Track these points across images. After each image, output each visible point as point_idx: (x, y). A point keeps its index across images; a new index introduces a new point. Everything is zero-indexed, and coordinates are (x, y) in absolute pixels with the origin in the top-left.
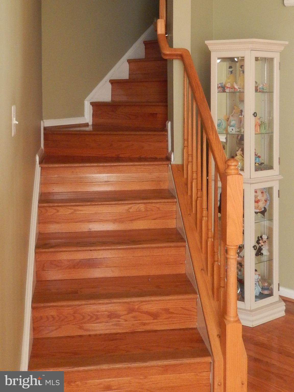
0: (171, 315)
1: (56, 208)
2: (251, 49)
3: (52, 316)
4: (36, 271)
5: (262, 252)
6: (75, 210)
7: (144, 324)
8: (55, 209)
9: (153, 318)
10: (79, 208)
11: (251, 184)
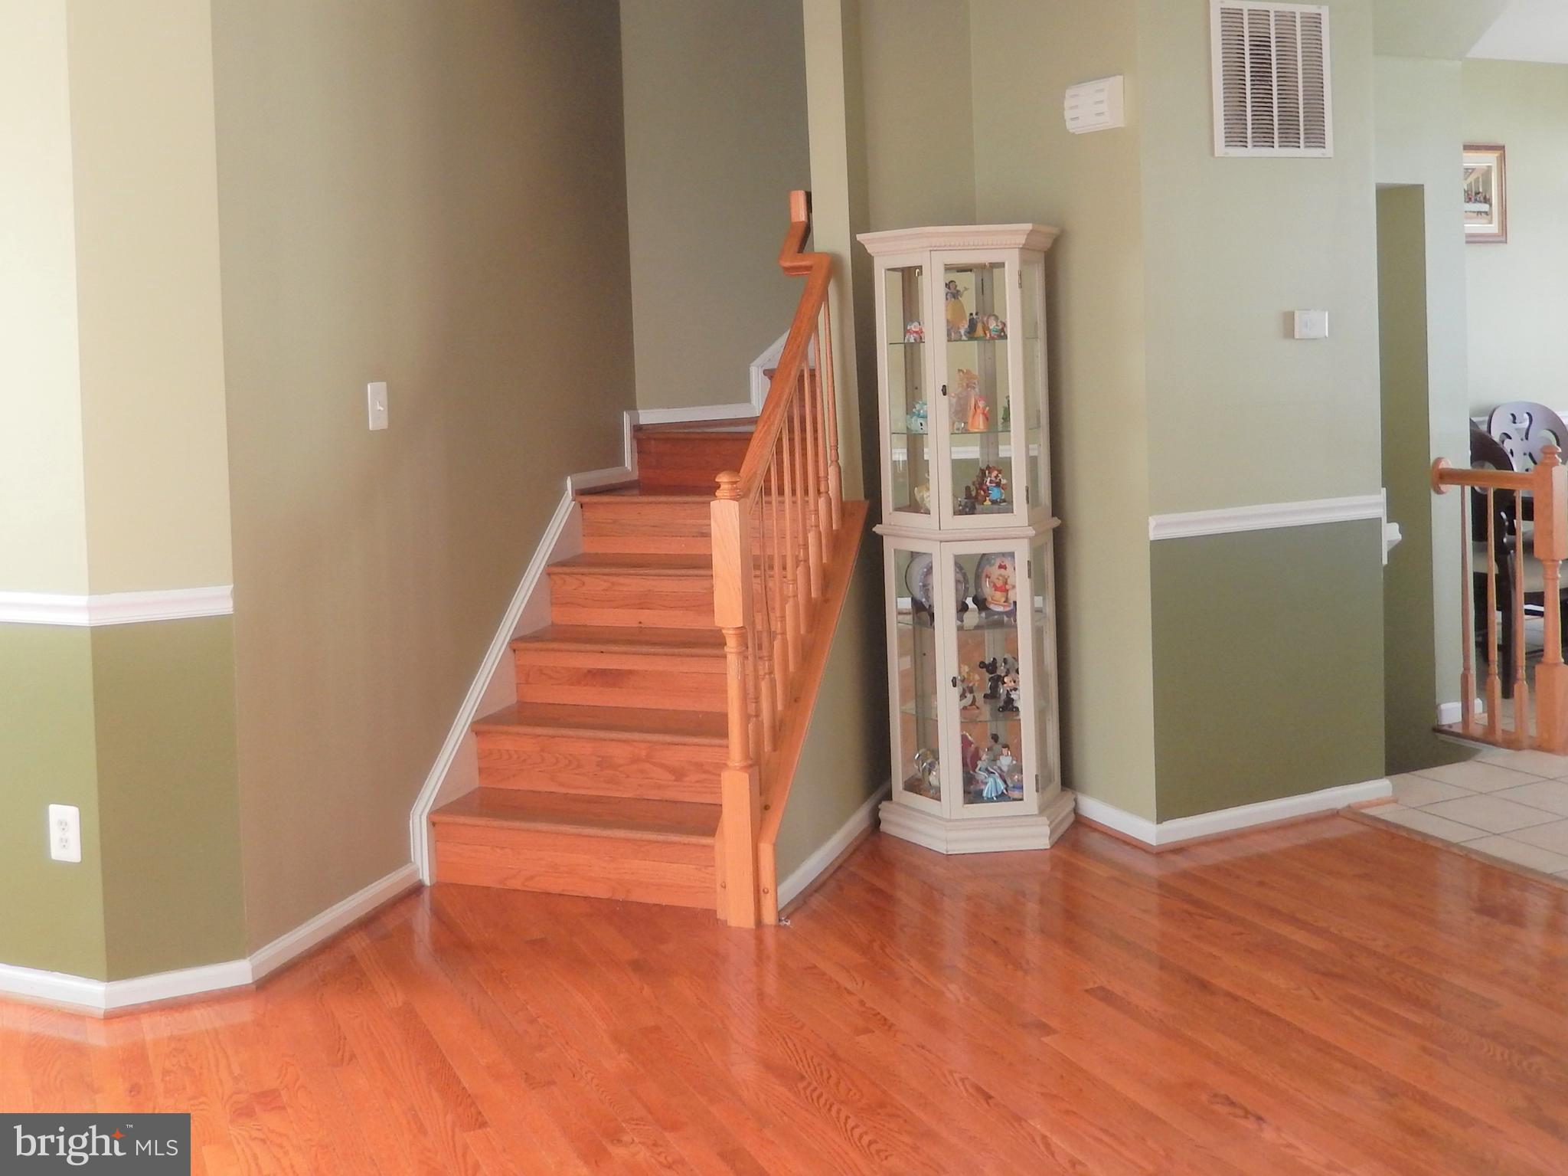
0: (704, 776)
1: (579, 577)
2: (931, 249)
3: (508, 751)
4: (517, 684)
5: (1015, 705)
6: (613, 584)
7: (660, 787)
8: (579, 580)
9: (673, 778)
10: (621, 580)
11: (941, 542)
